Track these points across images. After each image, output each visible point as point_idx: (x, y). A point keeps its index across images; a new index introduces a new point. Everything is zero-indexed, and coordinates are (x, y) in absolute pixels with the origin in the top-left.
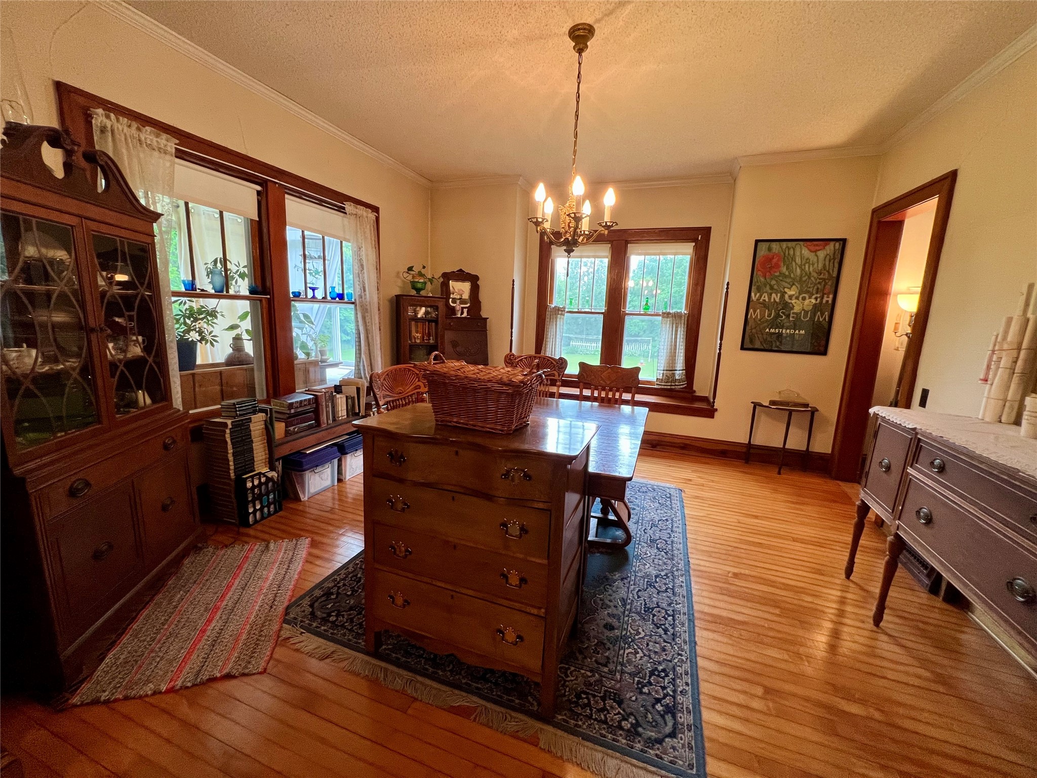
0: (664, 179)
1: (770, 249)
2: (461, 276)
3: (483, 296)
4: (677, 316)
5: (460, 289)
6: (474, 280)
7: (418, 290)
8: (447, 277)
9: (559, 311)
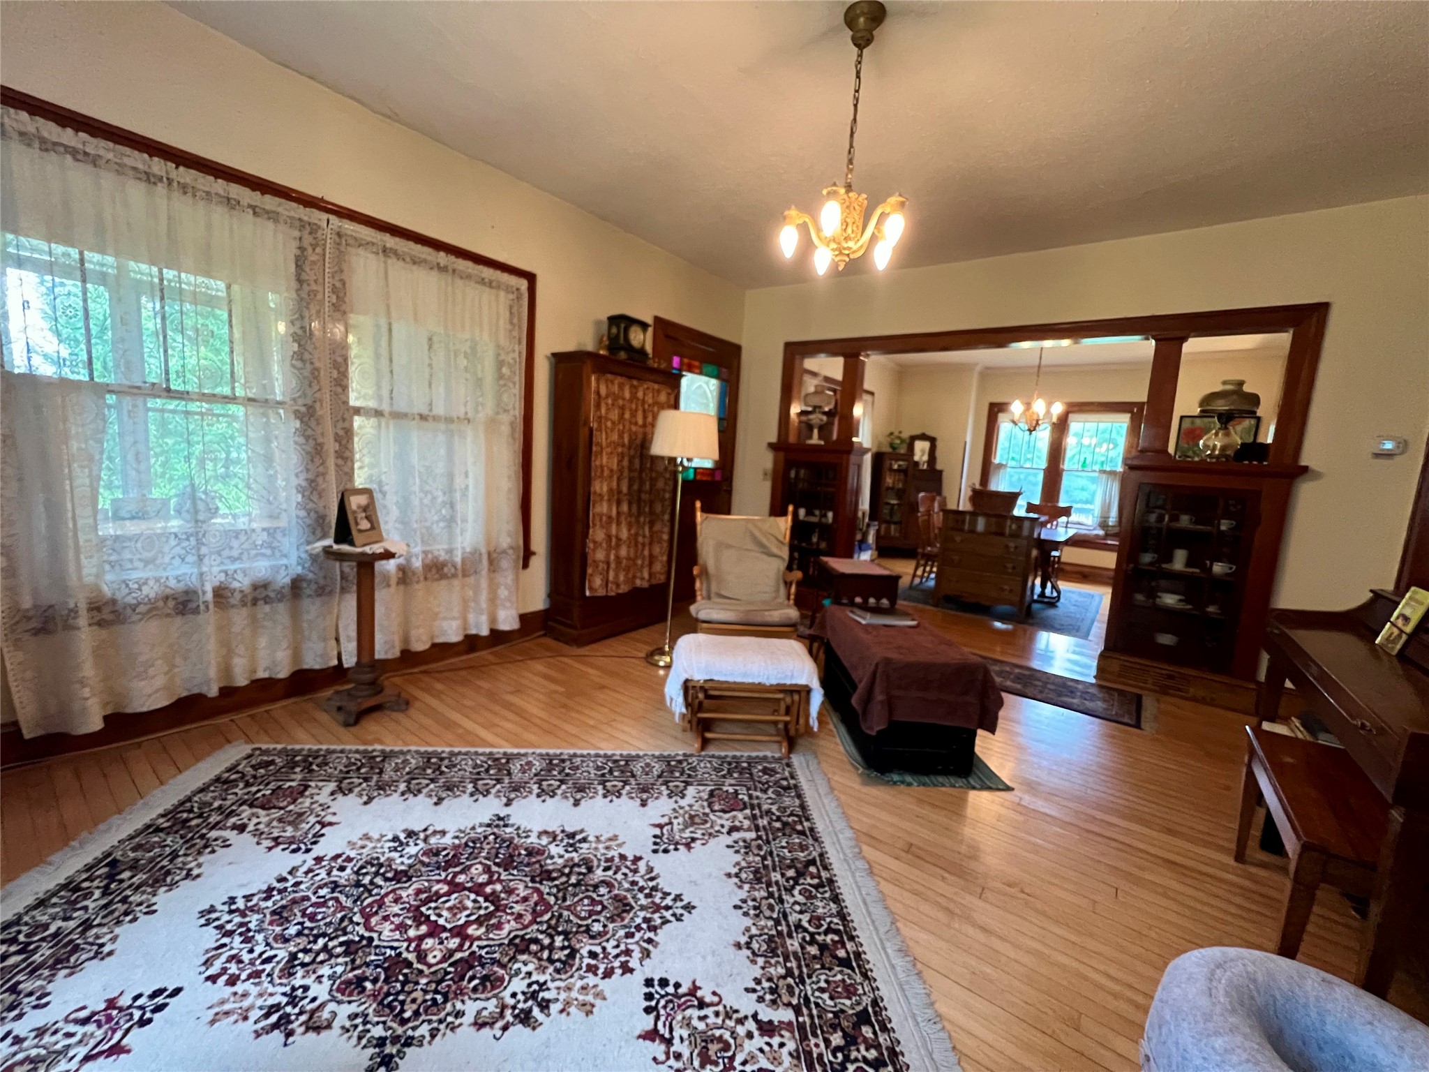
0: (1120, 364)
1: (1193, 423)
2: (923, 437)
3: (938, 453)
4: (1112, 473)
5: (921, 448)
6: (933, 440)
7: (894, 448)
8: (913, 439)
9: (1000, 466)
